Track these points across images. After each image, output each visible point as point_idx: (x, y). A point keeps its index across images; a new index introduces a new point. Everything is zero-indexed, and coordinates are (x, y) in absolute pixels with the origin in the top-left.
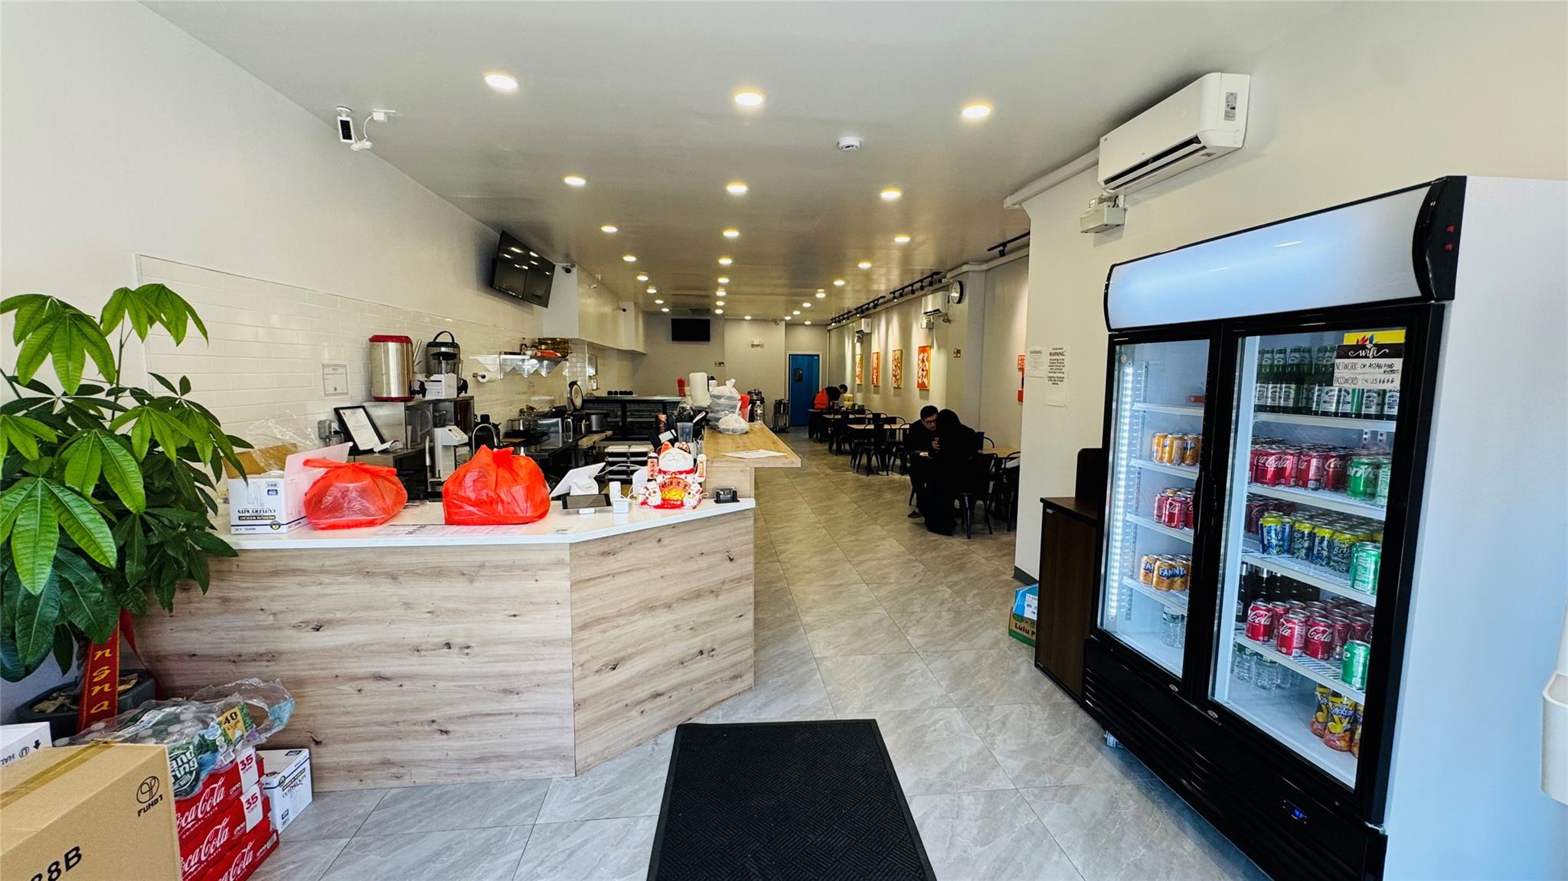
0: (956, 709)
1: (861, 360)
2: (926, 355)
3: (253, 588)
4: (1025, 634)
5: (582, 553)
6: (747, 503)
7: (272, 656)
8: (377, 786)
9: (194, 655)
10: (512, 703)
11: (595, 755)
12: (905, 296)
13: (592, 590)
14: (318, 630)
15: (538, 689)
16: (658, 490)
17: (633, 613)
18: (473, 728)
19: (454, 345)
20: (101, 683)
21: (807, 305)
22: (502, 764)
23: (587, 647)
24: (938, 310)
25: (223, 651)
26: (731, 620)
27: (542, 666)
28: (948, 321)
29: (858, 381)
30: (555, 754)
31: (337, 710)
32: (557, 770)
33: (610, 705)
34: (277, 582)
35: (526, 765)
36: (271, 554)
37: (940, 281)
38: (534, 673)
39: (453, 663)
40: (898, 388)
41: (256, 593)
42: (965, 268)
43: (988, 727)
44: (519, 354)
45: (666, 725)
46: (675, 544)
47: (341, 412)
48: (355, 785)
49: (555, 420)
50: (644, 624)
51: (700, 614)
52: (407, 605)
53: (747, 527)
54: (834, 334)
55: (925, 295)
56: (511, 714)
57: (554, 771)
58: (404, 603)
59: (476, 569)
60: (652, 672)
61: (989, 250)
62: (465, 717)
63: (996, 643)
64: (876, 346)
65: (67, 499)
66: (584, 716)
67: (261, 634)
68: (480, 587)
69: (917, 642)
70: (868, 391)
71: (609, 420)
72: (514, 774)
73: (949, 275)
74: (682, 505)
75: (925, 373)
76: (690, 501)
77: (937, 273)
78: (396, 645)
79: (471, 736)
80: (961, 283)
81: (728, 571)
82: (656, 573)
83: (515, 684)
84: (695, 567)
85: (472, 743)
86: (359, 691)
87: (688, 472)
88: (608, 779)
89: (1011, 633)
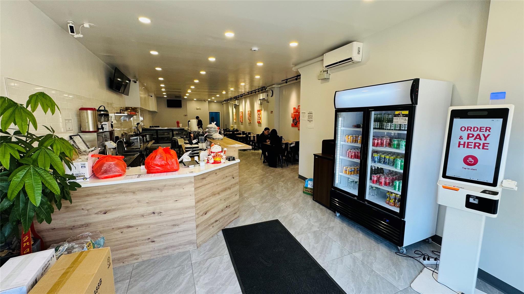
0: (297, 214)
1: (236, 114)
2: (260, 113)
3: (79, 202)
4: (308, 192)
5: (197, 179)
6: (238, 161)
7: (87, 225)
8: (129, 263)
9: (54, 229)
10: (176, 229)
11: (202, 241)
12: (252, 94)
13: (200, 190)
14: (105, 214)
15: (184, 223)
16: (212, 158)
17: (210, 197)
18: (162, 239)
19: (105, 110)
20: (26, 242)
21: (218, 96)
22: (173, 249)
23: (199, 208)
24: (264, 99)
25: (67, 226)
26: (234, 196)
27: (186, 216)
28: (268, 102)
29: (235, 121)
30: (190, 243)
31: (114, 240)
32: (191, 247)
33: (205, 226)
34: (88, 198)
35: (181, 248)
36: (85, 189)
37: (265, 90)
38: (183, 218)
39: (156, 218)
40: (250, 123)
41: (81, 203)
42: (274, 86)
43: (307, 217)
44: (120, 113)
45: (218, 230)
46: (220, 174)
47: (72, 137)
48: (121, 264)
49: (137, 137)
50: (213, 200)
51: (227, 195)
52: (139, 201)
53: (237, 168)
54: (225, 106)
55: (259, 94)
56: (176, 232)
57: (191, 248)
58: (138, 201)
59: (163, 187)
60: (215, 214)
61: (282, 81)
62: (160, 236)
63: (300, 196)
64: (241, 109)
65: (41, 172)
66: (199, 229)
67: (83, 217)
68: (164, 193)
69: (280, 198)
70: (239, 124)
71: (153, 136)
72: (177, 251)
73: (268, 88)
74: (221, 162)
75: (260, 118)
76: (222, 161)
77: (264, 87)
78: (135, 215)
79: (162, 241)
80: (272, 90)
81: (233, 181)
82: (215, 183)
83: (177, 222)
84: (225, 181)
85: (163, 244)
86: (122, 232)
87: (221, 152)
88: (208, 247)
89: (304, 192)
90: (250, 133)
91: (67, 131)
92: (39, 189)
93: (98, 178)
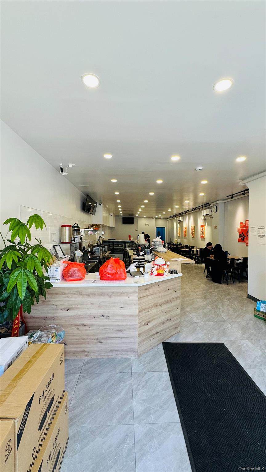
0: (248, 340)
1: (180, 229)
2: (203, 228)
3: (51, 298)
4: (260, 316)
5: (141, 289)
6: (180, 274)
7: (55, 318)
8: (81, 358)
9: (34, 317)
10: (120, 334)
11: (142, 351)
12: (196, 210)
13: (143, 300)
14: (68, 311)
15: (128, 330)
16: (156, 270)
17: (152, 307)
18: (109, 341)
19: (78, 227)
20: (16, 325)
21: (164, 213)
22: (116, 353)
23: (142, 317)
24: (208, 214)
25: (42, 316)
26: (175, 310)
27: (129, 323)
28: (212, 217)
29: (179, 235)
30: (132, 351)
31: (71, 335)
32: (133, 355)
33: (146, 336)
34: (57, 296)
35: (124, 353)
36: (56, 288)
37: (209, 206)
38: (127, 325)
39: (104, 321)
40: (194, 237)
41: (51, 299)
42: (218, 202)
44: (88, 229)
45: (159, 342)
46: (162, 286)
47: (55, 246)
48: (75, 358)
49: (98, 248)
50: (155, 311)
51: (168, 308)
52: (92, 304)
53: (179, 281)
54: (170, 221)
55: (203, 210)
56: (120, 337)
57: (132, 356)
58: (91, 303)
59: (112, 294)
60: (157, 325)
61: (227, 197)
62: (107, 338)
63: (251, 319)
64: (185, 224)
65: (28, 273)
66: (141, 338)
67: (52, 311)
68: (113, 299)
69: (225, 318)
70: (182, 238)
71: (110, 247)
72: (120, 356)
73: (212, 204)
74: (163, 275)
75: (203, 233)
76: (165, 273)
77: (208, 204)
78: (88, 315)
79: (108, 344)
80: (216, 206)
81: (175, 295)
82: (158, 295)
83: (121, 328)
84: (167, 294)
85: (109, 346)
86: (78, 329)
87: (164, 265)
88: (148, 359)
89: (255, 315)
90: (193, 247)
91: (52, 242)
92: (25, 286)
93: (65, 280)
